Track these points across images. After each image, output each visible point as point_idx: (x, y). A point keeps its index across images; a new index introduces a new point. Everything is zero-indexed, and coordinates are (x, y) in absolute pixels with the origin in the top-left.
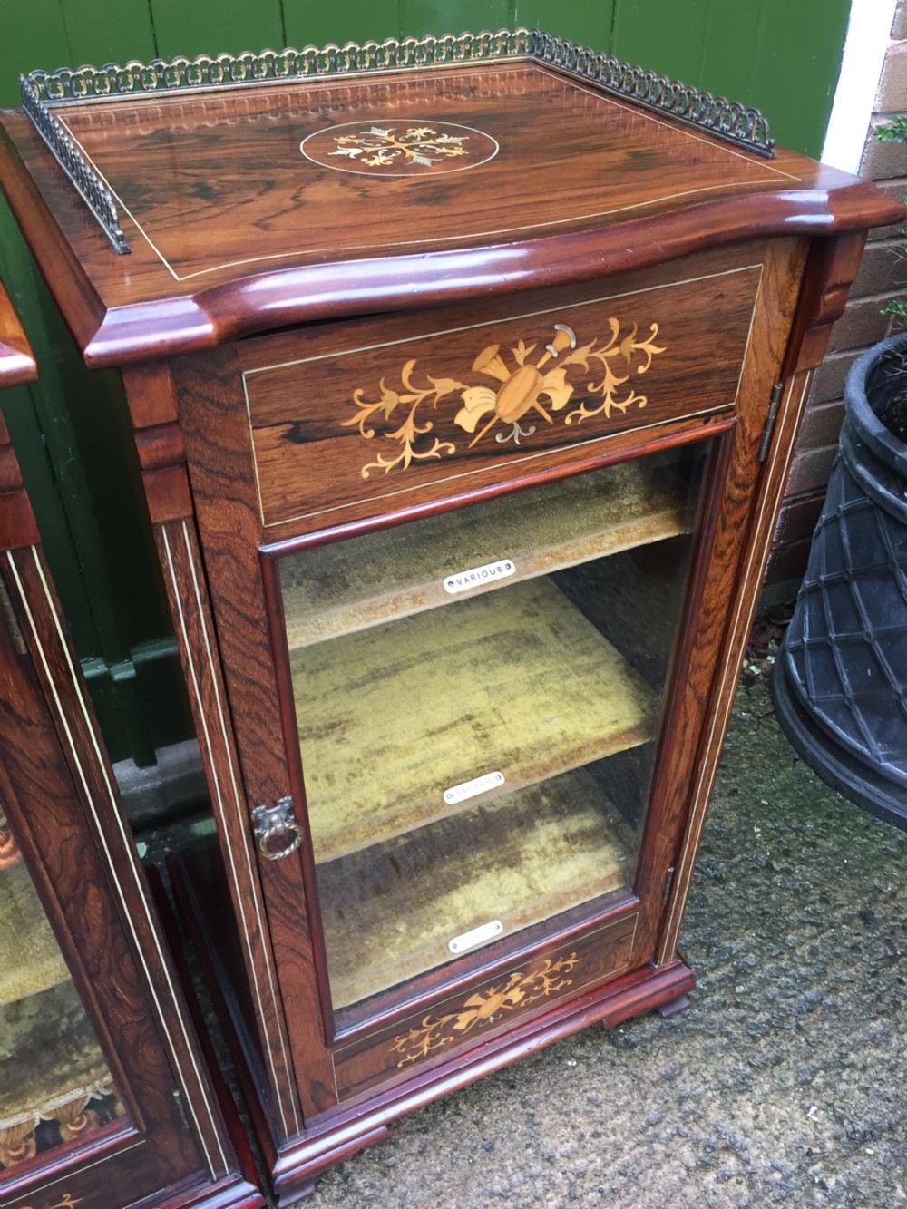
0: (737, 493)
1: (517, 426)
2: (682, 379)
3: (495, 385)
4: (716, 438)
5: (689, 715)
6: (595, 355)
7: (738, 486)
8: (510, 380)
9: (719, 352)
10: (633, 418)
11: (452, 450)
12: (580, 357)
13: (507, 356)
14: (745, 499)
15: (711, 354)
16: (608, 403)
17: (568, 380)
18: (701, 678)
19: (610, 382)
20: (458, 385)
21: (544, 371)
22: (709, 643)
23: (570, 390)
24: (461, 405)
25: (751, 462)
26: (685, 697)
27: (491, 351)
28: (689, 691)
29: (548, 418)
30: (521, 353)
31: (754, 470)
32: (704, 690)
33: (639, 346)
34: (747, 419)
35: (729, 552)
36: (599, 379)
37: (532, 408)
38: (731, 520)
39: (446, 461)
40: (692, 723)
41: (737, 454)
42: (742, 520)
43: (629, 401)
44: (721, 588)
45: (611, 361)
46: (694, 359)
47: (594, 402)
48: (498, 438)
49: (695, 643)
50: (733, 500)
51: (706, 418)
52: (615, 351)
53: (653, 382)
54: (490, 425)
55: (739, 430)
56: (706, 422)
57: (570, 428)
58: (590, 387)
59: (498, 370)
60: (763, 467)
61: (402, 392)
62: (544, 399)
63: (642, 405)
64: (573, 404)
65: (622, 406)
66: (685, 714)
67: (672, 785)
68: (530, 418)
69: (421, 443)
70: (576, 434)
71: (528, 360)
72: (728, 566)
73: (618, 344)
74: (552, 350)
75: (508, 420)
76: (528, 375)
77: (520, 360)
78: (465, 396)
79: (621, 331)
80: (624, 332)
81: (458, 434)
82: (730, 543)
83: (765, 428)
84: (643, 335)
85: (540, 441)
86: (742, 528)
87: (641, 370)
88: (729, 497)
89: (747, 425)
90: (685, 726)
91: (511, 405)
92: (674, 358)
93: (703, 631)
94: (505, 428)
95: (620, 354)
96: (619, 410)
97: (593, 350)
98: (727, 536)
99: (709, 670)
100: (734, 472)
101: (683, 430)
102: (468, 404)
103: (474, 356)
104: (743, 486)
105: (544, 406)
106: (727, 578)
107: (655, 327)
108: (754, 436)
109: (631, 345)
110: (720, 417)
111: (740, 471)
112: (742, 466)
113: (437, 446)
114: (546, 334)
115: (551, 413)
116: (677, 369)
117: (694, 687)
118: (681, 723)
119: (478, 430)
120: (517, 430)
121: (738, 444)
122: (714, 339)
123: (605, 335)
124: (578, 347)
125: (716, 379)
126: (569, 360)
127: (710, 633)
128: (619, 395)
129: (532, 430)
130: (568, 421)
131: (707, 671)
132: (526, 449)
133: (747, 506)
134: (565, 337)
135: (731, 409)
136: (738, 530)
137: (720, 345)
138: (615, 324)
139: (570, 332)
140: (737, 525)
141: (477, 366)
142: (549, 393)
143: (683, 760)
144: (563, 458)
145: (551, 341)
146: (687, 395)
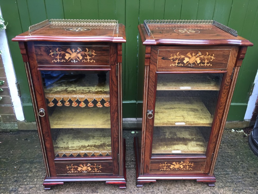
0: (227, 84)
1: (192, 64)
2: (218, 63)
3: (189, 58)
4: (223, 73)
5: (218, 122)
6: (204, 57)
7: (227, 82)
8: (191, 58)
9: (224, 61)
10: (209, 67)
11: (182, 65)
12: (202, 56)
13: (191, 54)
14: (229, 85)
15: (223, 61)
16: (206, 64)
17: (200, 59)
18: (220, 115)
19: (206, 61)
20: (184, 57)
21: (197, 57)
22: (222, 109)
23: (200, 61)
24: (184, 59)
25: (229, 79)
26: (216, 118)
27: (189, 53)
28: (218, 117)
29: (196, 64)
30: (193, 54)
31: (230, 80)
32: (221, 118)
33: (211, 57)
34: (229, 72)
35: (226, 93)
36: (205, 60)
37: (194, 62)
38: (226, 88)
39: (181, 67)
40: (218, 124)
41: (227, 77)
42: (228, 88)
43: (209, 64)
44: (224, 99)
45: (207, 58)
46: (219, 61)
47: (204, 63)
48: (189, 65)
49: (219, 108)
50: (226, 85)
51: (222, 70)
52: (207, 57)
53: (213, 62)
54: (188, 63)
55: (227, 73)
56: (222, 71)
57: (199, 66)
58: (203, 61)
59: (190, 56)
60: (232, 80)
61: (177, 56)
62: (196, 61)
63: (211, 66)
64: (200, 63)
65: (208, 65)
66: (217, 121)
67: (214, 135)
68: (194, 63)
69: (178, 63)
70: (201, 67)
71: (194, 55)
72: (225, 96)
73: (208, 56)
74: (198, 55)
75: (191, 63)
76: (194, 57)
77: (193, 55)
78: (185, 58)
79: (208, 54)
80: (209, 55)
81: (183, 63)
82: (226, 92)
83: (232, 74)
84: (212, 55)
85: (195, 67)
86: (228, 90)
87: (211, 60)
88: (226, 84)
89: (229, 73)
90: (217, 124)
91: (191, 61)
92: (216, 60)
93: (221, 106)
94: (190, 64)
95: (208, 57)
96: (207, 66)
97: (204, 56)
98: (225, 90)
99: (222, 114)
100: (226, 80)
101: (218, 71)
102: (185, 60)
103: (187, 54)
104: (228, 83)
105: (196, 62)
106: (225, 98)
107: (213, 55)
108: (230, 75)
109: (210, 56)
110: (224, 70)
111: (227, 80)
112: (228, 79)
113: (180, 64)
114: (197, 53)
115: (197, 64)
116: (217, 61)
117: (219, 116)
118: (216, 123)
119: (186, 63)
120: (192, 65)
121: (227, 75)
122: (223, 58)
123: (206, 55)
124: (201, 55)
125: (223, 64)
126: (200, 57)
127: (222, 107)
128: (208, 63)
129: (194, 65)
130: (199, 65)
131: (221, 114)
132: (193, 68)
133: (229, 86)
134: (200, 54)
135: (226, 70)
136: (227, 90)
137: (224, 60)
138: (207, 53)
139: (201, 53)
140: (227, 89)
141: (187, 55)
142: (197, 61)
143: (216, 130)
144: (198, 70)
145: (198, 54)
146: (218, 66)
